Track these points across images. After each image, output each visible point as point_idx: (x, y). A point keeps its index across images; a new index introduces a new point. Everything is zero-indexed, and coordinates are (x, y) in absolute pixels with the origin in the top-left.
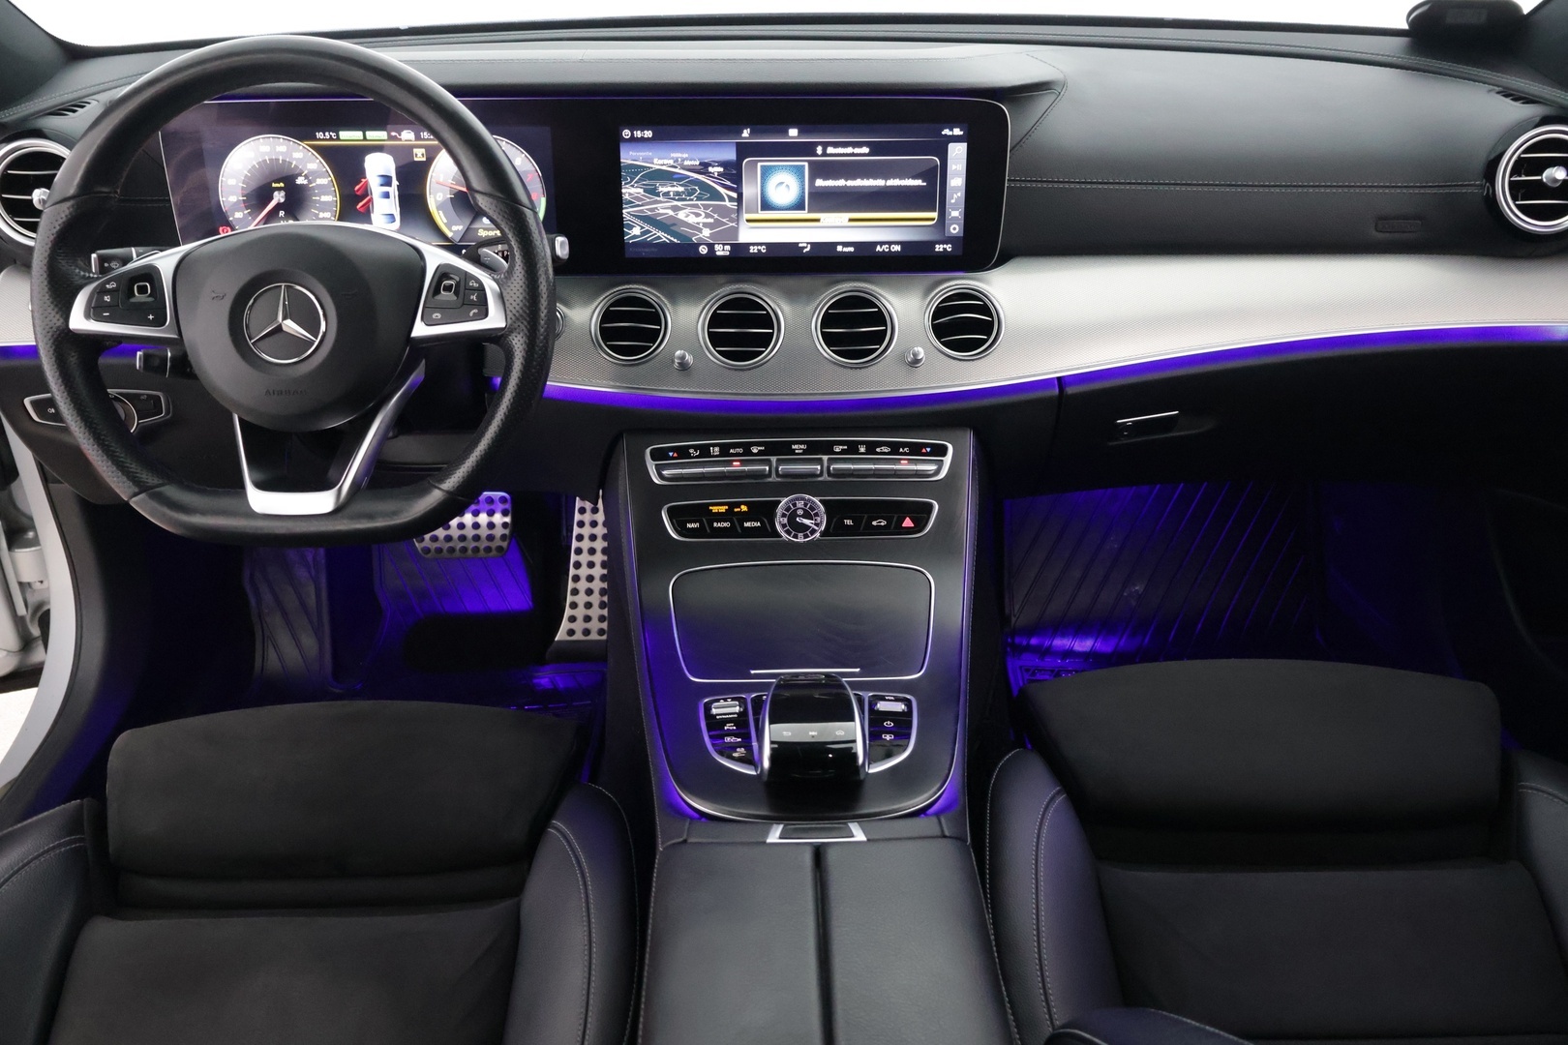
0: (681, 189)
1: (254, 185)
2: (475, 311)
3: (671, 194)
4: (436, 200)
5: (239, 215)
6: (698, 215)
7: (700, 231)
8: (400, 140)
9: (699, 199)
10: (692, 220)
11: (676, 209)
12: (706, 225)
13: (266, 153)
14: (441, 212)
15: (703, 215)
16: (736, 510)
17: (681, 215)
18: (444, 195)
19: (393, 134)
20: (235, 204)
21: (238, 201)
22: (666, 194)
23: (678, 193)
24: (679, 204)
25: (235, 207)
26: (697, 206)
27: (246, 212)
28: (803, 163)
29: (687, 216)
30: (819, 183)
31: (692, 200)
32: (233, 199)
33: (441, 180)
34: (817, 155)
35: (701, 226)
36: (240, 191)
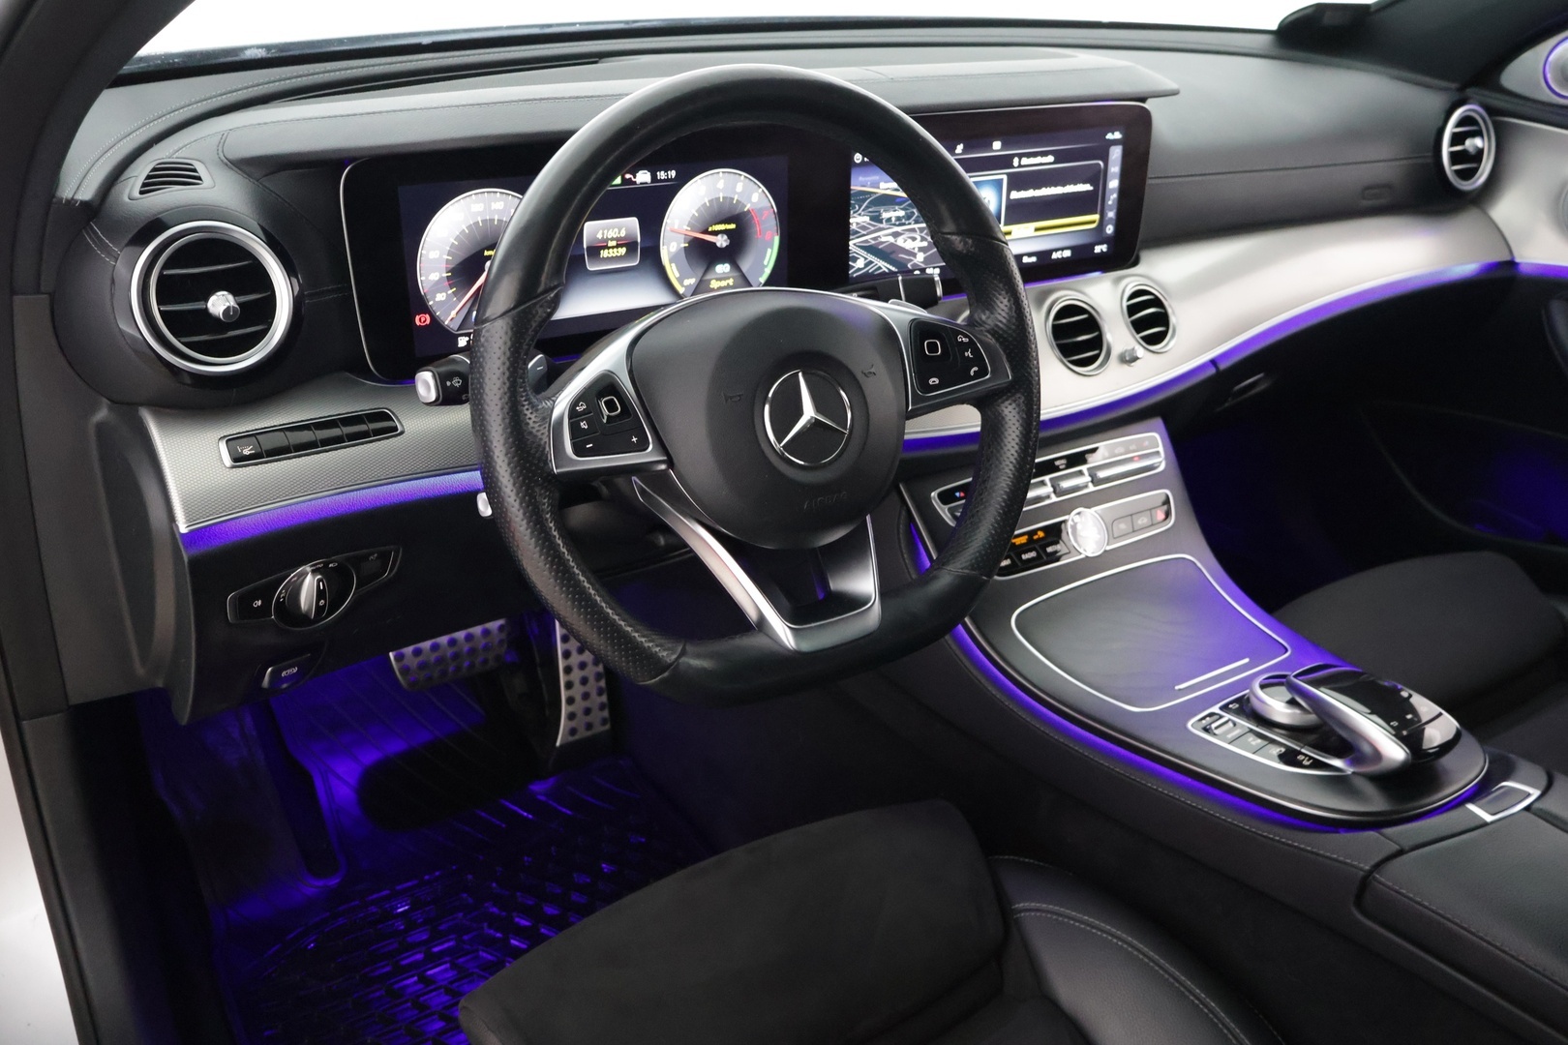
0: (902, 213)
1: (462, 255)
2: (975, 369)
3: (893, 219)
4: (669, 251)
5: (441, 297)
6: (914, 239)
7: (914, 255)
8: (635, 183)
9: (916, 222)
10: (909, 245)
11: (896, 235)
12: (921, 249)
13: (479, 213)
14: (673, 265)
15: (919, 238)
16: (1035, 537)
17: (900, 242)
18: (678, 244)
19: (628, 176)
20: (437, 283)
21: (441, 278)
22: (889, 220)
23: (898, 218)
24: (899, 229)
25: (437, 287)
26: (913, 230)
27: (450, 292)
28: (1002, 175)
29: (905, 241)
30: (1015, 195)
31: (910, 224)
32: (435, 277)
33: (676, 227)
34: (1014, 167)
35: (916, 250)
36: (444, 265)
